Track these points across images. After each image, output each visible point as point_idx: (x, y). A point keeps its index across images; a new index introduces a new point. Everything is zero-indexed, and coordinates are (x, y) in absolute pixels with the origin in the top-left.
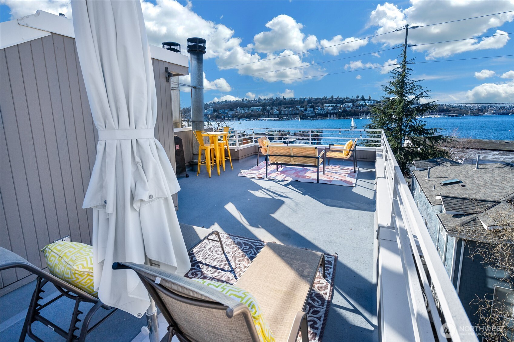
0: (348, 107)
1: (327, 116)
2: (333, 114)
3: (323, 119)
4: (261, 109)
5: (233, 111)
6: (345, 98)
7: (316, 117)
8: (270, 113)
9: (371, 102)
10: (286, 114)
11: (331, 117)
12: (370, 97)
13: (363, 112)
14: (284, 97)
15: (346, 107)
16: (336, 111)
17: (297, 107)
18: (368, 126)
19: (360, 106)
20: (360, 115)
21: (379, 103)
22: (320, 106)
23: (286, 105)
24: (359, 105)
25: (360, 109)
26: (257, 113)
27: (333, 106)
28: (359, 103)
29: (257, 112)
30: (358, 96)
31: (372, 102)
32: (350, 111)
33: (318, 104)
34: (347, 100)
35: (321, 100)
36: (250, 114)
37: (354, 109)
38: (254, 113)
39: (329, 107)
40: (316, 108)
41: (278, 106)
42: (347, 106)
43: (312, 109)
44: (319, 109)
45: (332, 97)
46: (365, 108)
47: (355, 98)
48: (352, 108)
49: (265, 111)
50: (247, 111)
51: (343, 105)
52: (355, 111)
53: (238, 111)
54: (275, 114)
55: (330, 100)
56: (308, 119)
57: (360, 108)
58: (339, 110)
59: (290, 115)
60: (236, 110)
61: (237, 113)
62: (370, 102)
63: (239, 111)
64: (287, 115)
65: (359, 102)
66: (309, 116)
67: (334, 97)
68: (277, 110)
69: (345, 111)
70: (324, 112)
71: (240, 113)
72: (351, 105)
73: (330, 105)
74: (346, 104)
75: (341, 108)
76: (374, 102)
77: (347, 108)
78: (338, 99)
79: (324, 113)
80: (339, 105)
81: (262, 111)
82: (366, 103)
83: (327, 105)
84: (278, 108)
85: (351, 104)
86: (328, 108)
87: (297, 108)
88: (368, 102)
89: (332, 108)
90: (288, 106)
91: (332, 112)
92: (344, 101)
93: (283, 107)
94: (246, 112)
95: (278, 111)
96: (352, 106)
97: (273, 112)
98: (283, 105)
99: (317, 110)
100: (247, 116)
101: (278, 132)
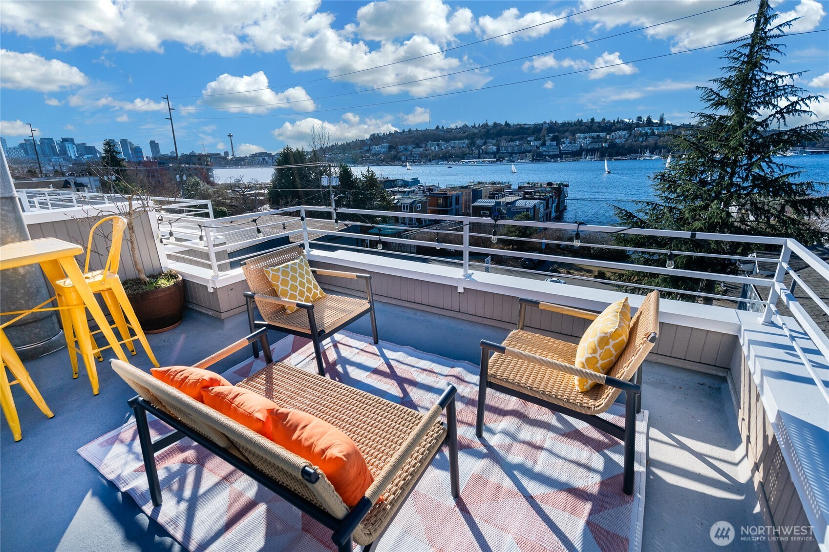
0: (620, 138)
1: (580, 155)
2: (591, 152)
3: (574, 160)
4: (467, 144)
5: (421, 147)
6: (616, 121)
7: (561, 158)
8: (481, 151)
9: (663, 129)
10: (510, 151)
11: (587, 156)
12: (662, 120)
13: (646, 148)
14: (506, 122)
15: (616, 139)
16: (596, 146)
17: (528, 139)
18: (659, 177)
19: (643, 136)
20: (641, 153)
21: (678, 130)
22: (570, 137)
23: (510, 137)
24: (641, 135)
25: (642, 142)
26: (461, 150)
27: (593, 138)
28: (641, 131)
29: (460, 148)
30: (639, 118)
31: (666, 128)
32: (623, 146)
33: (566, 134)
34: (618, 125)
35: (572, 126)
36: (448, 152)
37: (630, 141)
38: (455, 150)
39: (585, 138)
40: (562, 140)
41: (496, 138)
42: (618, 136)
43: (554, 143)
44: (567, 143)
45: (593, 120)
46: (651, 140)
47: (635, 121)
48: (627, 140)
49: (474, 146)
50: (443, 147)
51: (610, 134)
52: (631, 146)
53: (428, 147)
54: (490, 153)
55: (588, 127)
56: (547, 161)
57: (641, 139)
58: (602, 144)
59: (516, 153)
60: (426, 146)
61: (426, 150)
62: (661, 128)
63: (431, 148)
64: (510, 153)
65: (640, 129)
66: (549, 156)
67: (596, 120)
68: (493, 145)
69: (613, 145)
70: (575, 147)
71: (432, 151)
72: (625, 135)
73: (588, 135)
74: (616, 133)
75: (606, 141)
76: (669, 129)
77: (618, 141)
78: (602, 125)
79: (575, 150)
80: (603, 134)
81: (469, 148)
82: (653, 130)
83: (582, 135)
84: (497, 141)
85: (626, 132)
86: (583, 140)
87: (528, 141)
88: (658, 129)
89: (590, 140)
90: (514, 137)
91: (589, 147)
92: (613, 128)
93: (505, 139)
94: (442, 149)
95: (495, 147)
96: (627, 136)
97: (486, 149)
98: (504, 137)
99: (564, 144)
100: (443, 156)
101: (491, 184)
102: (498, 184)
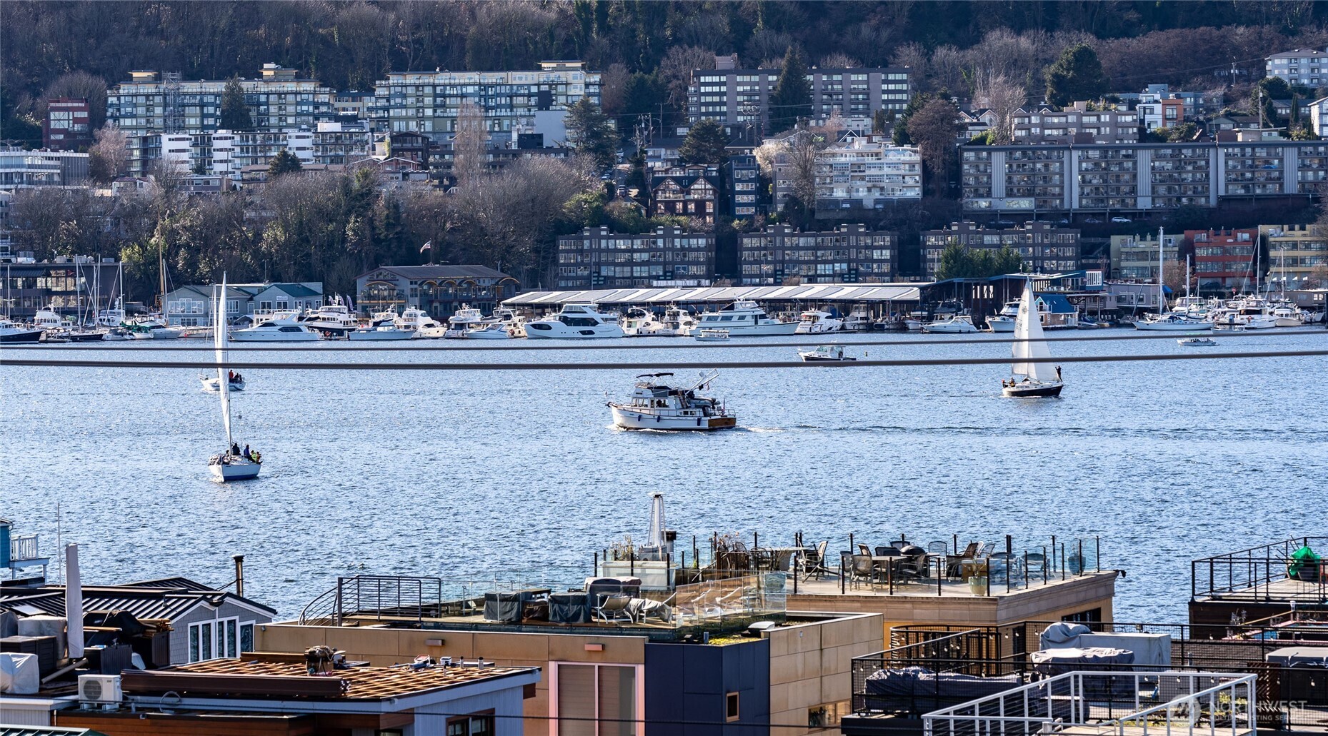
4: (584, 112)
5: (35, 138)
8: (744, 196)
10: (1074, 200)
17: (1277, 67)
23: (1067, 45)
26: (508, 183)
29: (501, 158)
36: (360, 200)
38: (448, 180)
41: (909, 54)
49: (665, 137)
50: (299, 144)
54: (855, 213)
59: (1143, 224)
60: (97, 119)
61: (100, 173)
63: (149, 147)
64: (1073, 220)
68: (883, 123)
71: (171, 185)
81: (601, 150)
84: (922, 85)
87: (1277, 89)
90: (1112, 51)
93: (1014, 65)
94: (289, 164)
95: (909, 155)
97: (806, 173)
98: (999, 39)
100: (302, 234)
101: (873, 573)
102: (956, 571)
